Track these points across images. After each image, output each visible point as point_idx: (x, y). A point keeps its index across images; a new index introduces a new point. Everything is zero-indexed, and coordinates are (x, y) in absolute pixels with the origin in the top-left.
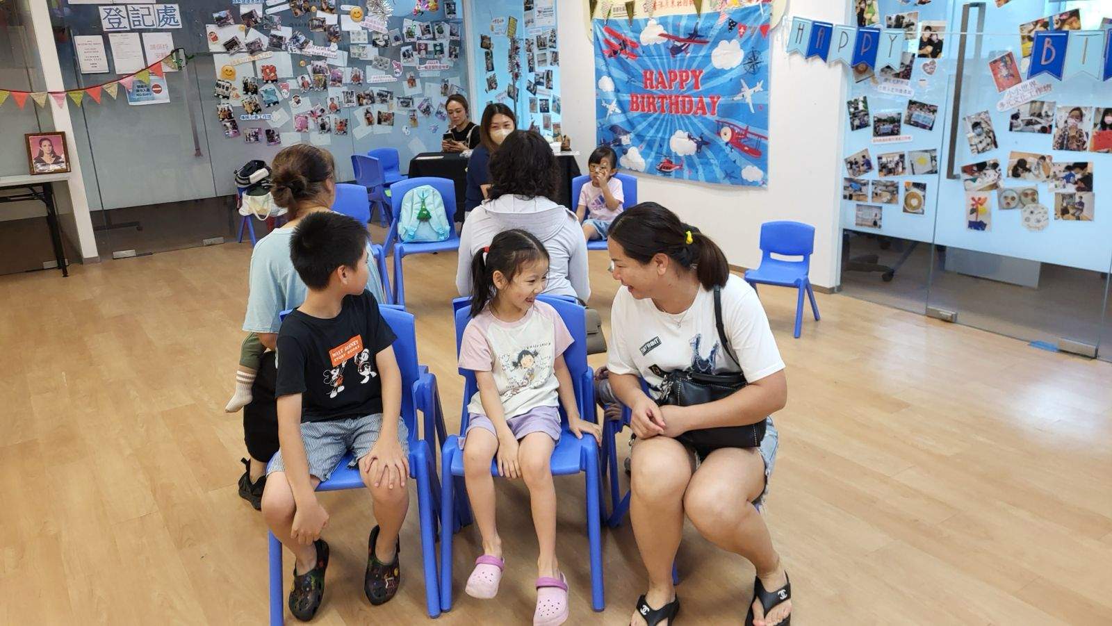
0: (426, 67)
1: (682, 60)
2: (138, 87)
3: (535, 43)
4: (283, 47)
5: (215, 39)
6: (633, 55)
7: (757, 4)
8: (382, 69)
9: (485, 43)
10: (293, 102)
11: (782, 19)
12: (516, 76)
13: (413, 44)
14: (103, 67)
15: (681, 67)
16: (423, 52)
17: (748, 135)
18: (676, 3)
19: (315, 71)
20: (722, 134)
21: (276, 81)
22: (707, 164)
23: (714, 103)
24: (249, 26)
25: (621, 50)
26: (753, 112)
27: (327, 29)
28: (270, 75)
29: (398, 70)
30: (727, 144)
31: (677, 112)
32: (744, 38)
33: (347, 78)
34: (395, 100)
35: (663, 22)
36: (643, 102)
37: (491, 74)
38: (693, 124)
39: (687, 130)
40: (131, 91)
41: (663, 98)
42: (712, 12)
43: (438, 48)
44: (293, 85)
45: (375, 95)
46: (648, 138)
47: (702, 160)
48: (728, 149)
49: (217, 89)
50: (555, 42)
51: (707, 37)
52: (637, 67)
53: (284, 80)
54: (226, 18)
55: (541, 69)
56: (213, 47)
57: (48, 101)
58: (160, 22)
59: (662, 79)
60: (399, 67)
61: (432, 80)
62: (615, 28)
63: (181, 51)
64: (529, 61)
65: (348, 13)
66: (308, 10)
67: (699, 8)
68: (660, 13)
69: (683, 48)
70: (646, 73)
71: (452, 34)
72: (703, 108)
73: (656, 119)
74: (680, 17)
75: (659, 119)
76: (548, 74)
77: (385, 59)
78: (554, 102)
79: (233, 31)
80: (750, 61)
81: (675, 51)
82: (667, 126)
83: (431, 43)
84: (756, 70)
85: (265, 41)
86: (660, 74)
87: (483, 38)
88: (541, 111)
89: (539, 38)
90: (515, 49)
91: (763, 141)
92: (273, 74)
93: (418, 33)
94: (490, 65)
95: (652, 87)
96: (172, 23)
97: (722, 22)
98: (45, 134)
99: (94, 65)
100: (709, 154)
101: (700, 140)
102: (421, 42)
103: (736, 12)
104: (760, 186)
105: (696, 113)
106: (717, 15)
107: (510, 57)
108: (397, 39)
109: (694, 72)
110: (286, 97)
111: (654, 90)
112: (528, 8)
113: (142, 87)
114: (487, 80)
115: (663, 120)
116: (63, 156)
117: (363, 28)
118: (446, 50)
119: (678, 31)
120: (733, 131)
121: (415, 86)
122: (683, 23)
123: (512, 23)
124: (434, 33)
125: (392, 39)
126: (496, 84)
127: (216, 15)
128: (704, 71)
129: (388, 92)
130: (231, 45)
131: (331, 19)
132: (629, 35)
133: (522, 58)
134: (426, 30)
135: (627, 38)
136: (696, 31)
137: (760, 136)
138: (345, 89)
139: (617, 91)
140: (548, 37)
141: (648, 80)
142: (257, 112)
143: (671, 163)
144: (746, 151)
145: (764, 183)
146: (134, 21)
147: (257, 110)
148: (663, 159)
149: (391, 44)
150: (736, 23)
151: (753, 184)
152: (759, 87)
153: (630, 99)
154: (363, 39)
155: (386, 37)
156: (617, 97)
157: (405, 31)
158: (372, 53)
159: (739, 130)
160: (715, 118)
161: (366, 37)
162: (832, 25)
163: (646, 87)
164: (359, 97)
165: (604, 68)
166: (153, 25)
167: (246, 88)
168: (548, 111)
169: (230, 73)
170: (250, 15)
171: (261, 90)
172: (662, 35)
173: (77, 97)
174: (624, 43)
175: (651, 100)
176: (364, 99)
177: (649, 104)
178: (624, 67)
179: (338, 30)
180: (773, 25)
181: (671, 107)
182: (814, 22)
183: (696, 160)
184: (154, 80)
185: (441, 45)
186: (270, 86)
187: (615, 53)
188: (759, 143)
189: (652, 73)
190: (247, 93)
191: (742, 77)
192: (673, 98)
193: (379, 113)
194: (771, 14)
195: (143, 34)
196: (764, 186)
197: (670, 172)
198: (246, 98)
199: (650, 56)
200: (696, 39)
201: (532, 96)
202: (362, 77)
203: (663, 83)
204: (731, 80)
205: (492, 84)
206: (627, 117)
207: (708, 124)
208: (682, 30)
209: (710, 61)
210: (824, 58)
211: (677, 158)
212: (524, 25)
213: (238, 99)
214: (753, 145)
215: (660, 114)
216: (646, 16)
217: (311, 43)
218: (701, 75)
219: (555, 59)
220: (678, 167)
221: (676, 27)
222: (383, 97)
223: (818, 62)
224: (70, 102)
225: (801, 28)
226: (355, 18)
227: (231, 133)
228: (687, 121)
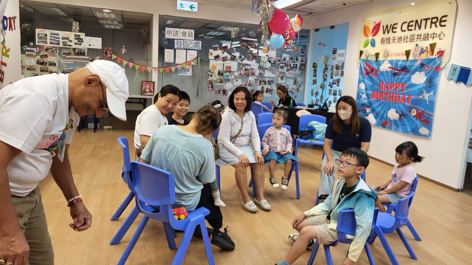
0: (289, 73)
1: (398, 79)
2: (182, 69)
3: (335, 67)
4: (235, 60)
5: (212, 54)
6: (376, 75)
7: (435, 57)
8: (271, 72)
9: (315, 66)
10: (235, 80)
11: (446, 65)
12: (325, 80)
13: (285, 63)
14: (172, 61)
15: (396, 82)
16: (289, 67)
17: (425, 114)
18: (398, 55)
19: (245, 70)
20: (412, 112)
21: (230, 72)
22: (403, 125)
23: (410, 98)
24: (224, 51)
25: (371, 72)
26: (428, 104)
27: (253, 55)
28: (229, 70)
29: (277, 73)
30: (414, 117)
31: (392, 100)
32: (427, 72)
33: (257, 74)
34: (274, 84)
35: (391, 62)
36: (377, 95)
37: (315, 78)
38: (399, 106)
39: (396, 109)
40: (179, 70)
41: (387, 94)
42: (414, 59)
43: (295, 66)
44: (236, 74)
45: (267, 81)
46: (377, 110)
47: (401, 122)
48: (414, 119)
49: (209, 72)
50: (343, 67)
51: (410, 70)
52: (377, 80)
53: (233, 72)
54: (217, 47)
55: (335, 78)
56: (210, 57)
57: (152, 71)
58: (194, 47)
59: (388, 86)
60: (278, 71)
61: (290, 78)
62: (369, 63)
63: (199, 58)
64: (331, 74)
65: (262, 49)
66: (247, 47)
67: (408, 57)
68: (390, 58)
69: (399, 74)
70: (380, 83)
71: (301, 61)
72: (404, 100)
73: (382, 103)
74: (399, 61)
75: (383, 103)
76: (338, 80)
77: (273, 68)
78: (339, 91)
79: (219, 52)
80: (428, 81)
81: (395, 74)
82: (387, 106)
83: (292, 64)
84: (431, 86)
85: (229, 57)
86: (387, 84)
87: (314, 64)
88: (333, 95)
89: (337, 65)
90: (326, 69)
91: (431, 117)
92: (229, 69)
93: (288, 59)
94: (315, 75)
95: (382, 89)
96: (198, 47)
97: (418, 63)
98: (148, 82)
99: (169, 60)
100: (405, 120)
101: (401, 113)
102: (288, 63)
103: (425, 60)
104: (427, 137)
105: (401, 102)
106: (416, 61)
107: (324, 72)
108: (279, 61)
109: (402, 84)
110: (233, 78)
111: (383, 90)
112: (334, 53)
113: (183, 69)
114: (313, 80)
115: (386, 103)
116: (152, 90)
117: (267, 56)
118: (298, 67)
119: (397, 67)
120: (417, 111)
121: (283, 79)
122: (400, 63)
123: (327, 58)
124: (294, 60)
125: (277, 61)
126: (316, 82)
127: (213, 46)
128: (407, 84)
129: (272, 81)
130: (217, 57)
131: (255, 51)
132: (375, 66)
133: (329, 73)
134: (291, 59)
135: (374, 68)
136: (405, 67)
137: (429, 115)
138: (256, 78)
139: (366, 89)
140: (341, 65)
141: (381, 85)
142: (221, 83)
143: (387, 122)
144: (422, 121)
145: (429, 136)
146: (185, 46)
147: (222, 82)
148: (384, 120)
149: (276, 63)
150: (424, 65)
151: (424, 136)
152: (432, 93)
153: (371, 93)
154: (266, 59)
155: (275, 60)
156: (366, 91)
157: (283, 58)
158: (268, 65)
159: (421, 111)
160: (409, 105)
161: (267, 59)
162: (470, 69)
163: (380, 88)
164: (260, 81)
165: (362, 79)
166: (191, 48)
167: (219, 74)
168: (336, 95)
169: (214, 67)
170: (226, 47)
171: (224, 75)
172: (390, 67)
173: (161, 70)
174: (372, 70)
175: (381, 94)
176: (262, 82)
177: (380, 96)
178: (371, 79)
179: (257, 55)
180: (442, 67)
181: (390, 98)
182: (462, 67)
183: (399, 122)
184: (188, 67)
185: (296, 65)
186: (228, 74)
187: (368, 73)
188: (428, 118)
189: (383, 83)
190: (219, 75)
191: (424, 88)
192: (391, 94)
193: (267, 88)
194: (441, 62)
195: (187, 50)
196: (429, 137)
197: (386, 126)
198: (218, 77)
199: (383, 76)
200: (405, 70)
201: (330, 88)
202: (263, 74)
203: (387, 87)
204: (419, 89)
205: (315, 82)
206: (369, 100)
207: (405, 107)
208: (399, 66)
209: (411, 80)
210: (465, 83)
211: (390, 120)
212: (331, 60)
213: (215, 77)
214: (426, 118)
215: (384, 101)
216: (384, 59)
217: (246, 59)
218: (405, 86)
219: (342, 74)
220: (390, 124)
221: (396, 65)
222: (270, 83)
223: (462, 85)
224: (159, 72)
225: (455, 69)
226: (264, 51)
227: (210, 89)
228: (396, 105)
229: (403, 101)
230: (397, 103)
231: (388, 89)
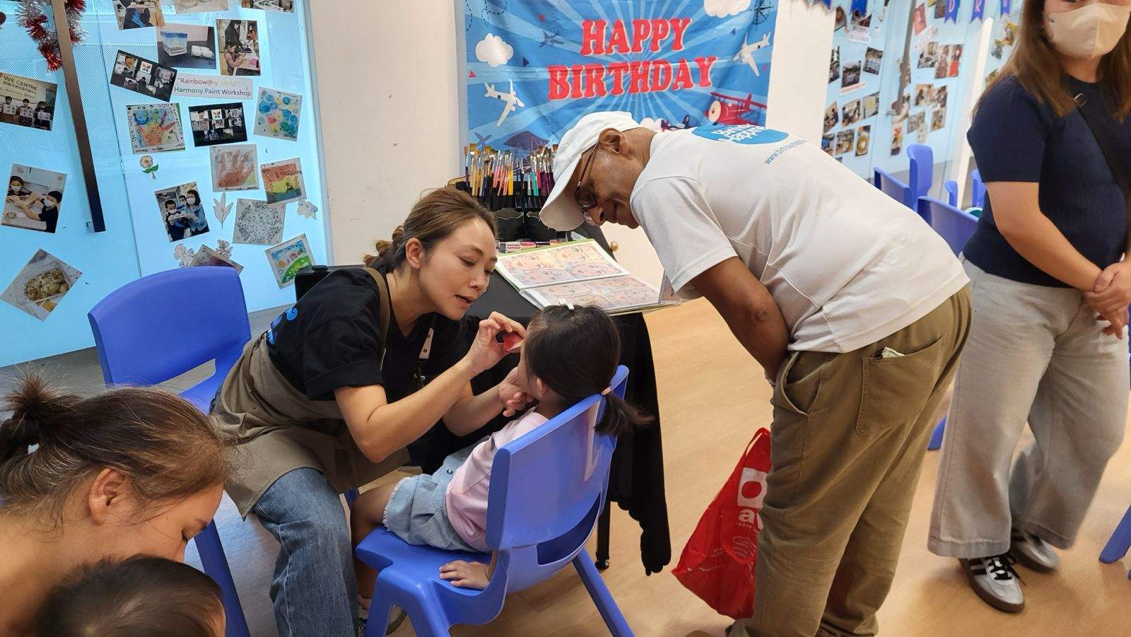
1: (660, 3)
15: (656, 13)
20: (710, 113)
23: (705, 68)
26: (756, 75)
31: (645, 88)
38: (670, 105)
39: (660, 115)
41: (617, 68)
52: (571, 13)
70: (588, 25)
72: (685, 78)
86: (618, 26)
91: (763, 110)
95: (598, 51)
105: (675, 86)
109: (675, 22)
111: (602, 56)
120: (723, 105)
128: (691, 21)
139: (515, 63)
141: (592, 37)
152: (763, 41)
153: (548, 76)
160: (703, 90)
188: (759, 115)
189: (600, 24)
191: (745, 27)
192: (639, 66)
203: (621, 42)
204: (734, 32)
206: (539, 112)
207: (696, 100)
209: (703, 4)
215: (610, 97)
218: (685, 28)
228: (659, 101)
229: (680, 84)
230: (662, 96)
231: (623, 49)
